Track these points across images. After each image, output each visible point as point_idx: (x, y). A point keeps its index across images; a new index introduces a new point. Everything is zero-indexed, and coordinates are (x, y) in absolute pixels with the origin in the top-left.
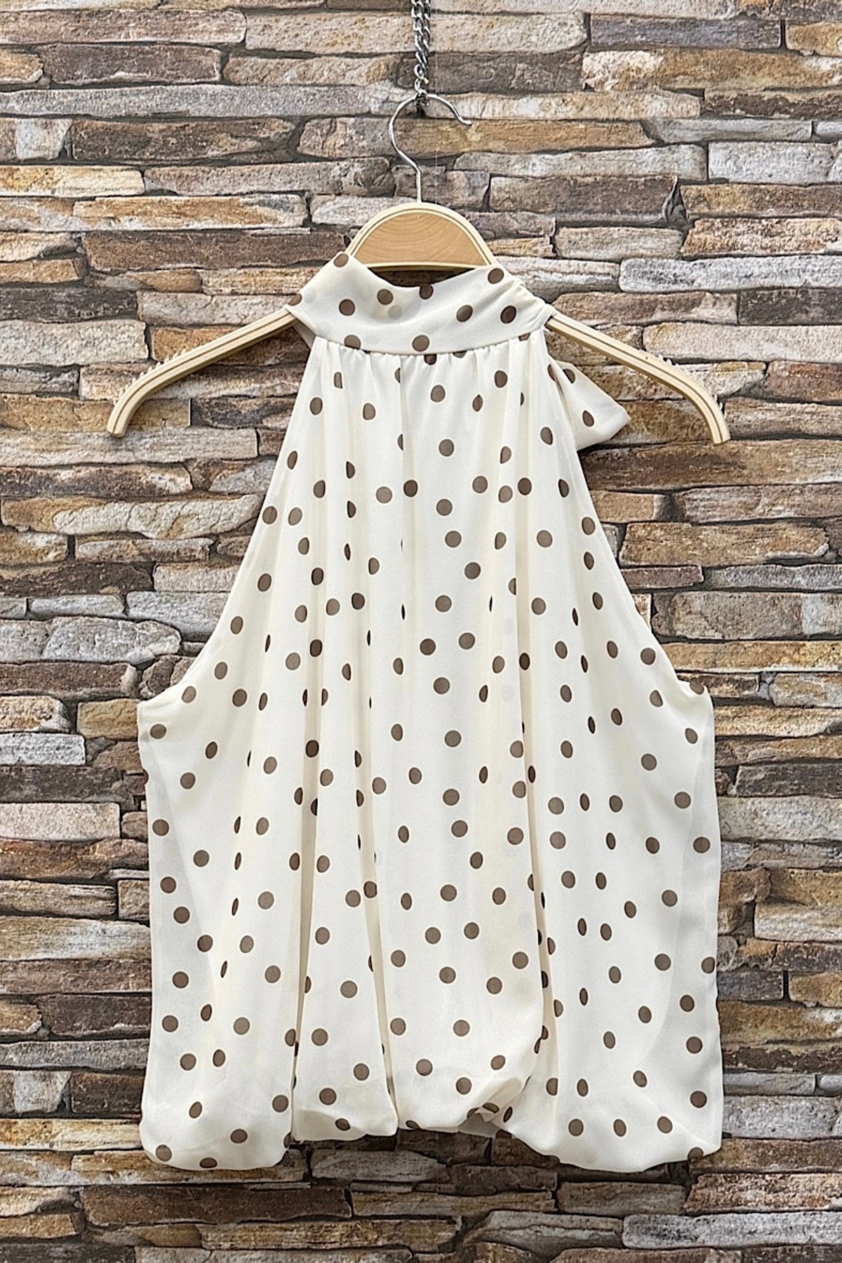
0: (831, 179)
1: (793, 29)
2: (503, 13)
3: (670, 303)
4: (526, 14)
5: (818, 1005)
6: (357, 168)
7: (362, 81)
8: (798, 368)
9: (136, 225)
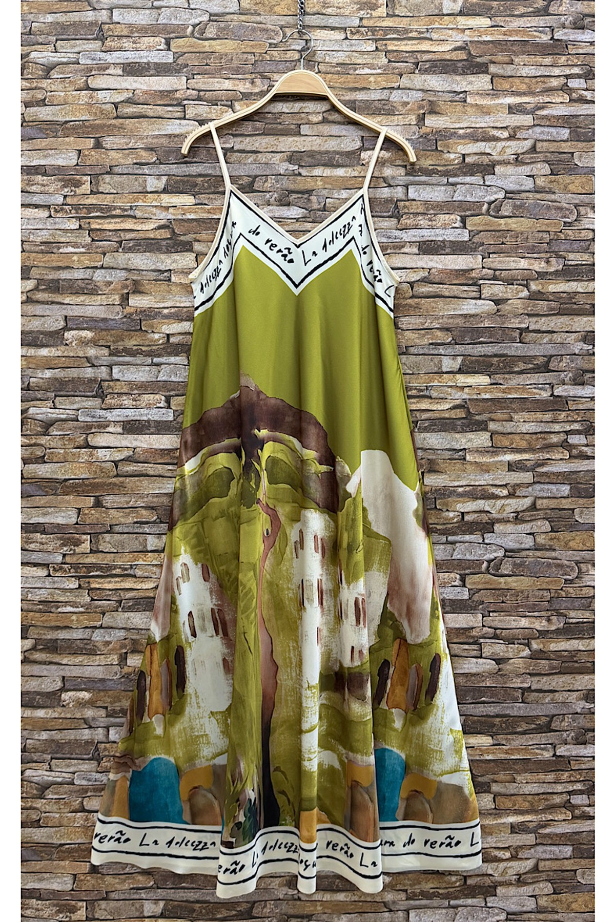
0: (454, 199)
1: (440, 142)
2: (331, 136)
3: (393, 246)
4: (340, 136)
5: (448, 510)
6: (276, 195)
7: (277, 162)
8: (441, 271)
9: (192, 216)
